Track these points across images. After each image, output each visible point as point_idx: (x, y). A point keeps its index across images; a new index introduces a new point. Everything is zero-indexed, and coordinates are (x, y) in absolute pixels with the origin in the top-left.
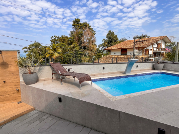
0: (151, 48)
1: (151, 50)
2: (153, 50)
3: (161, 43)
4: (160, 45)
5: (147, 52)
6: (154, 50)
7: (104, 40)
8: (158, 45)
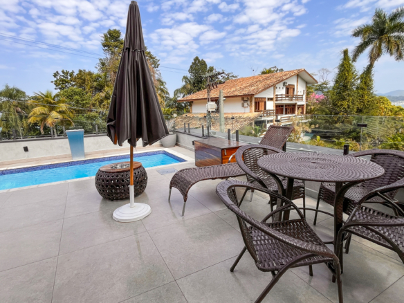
0: (272, 96)
1: (271, 99)
2: (275, 99)
3: (295, 84)
4: (294, 89)
5: (262, 104)
6: (277, 100)
7: (185, 78)
8: (289, 89)
